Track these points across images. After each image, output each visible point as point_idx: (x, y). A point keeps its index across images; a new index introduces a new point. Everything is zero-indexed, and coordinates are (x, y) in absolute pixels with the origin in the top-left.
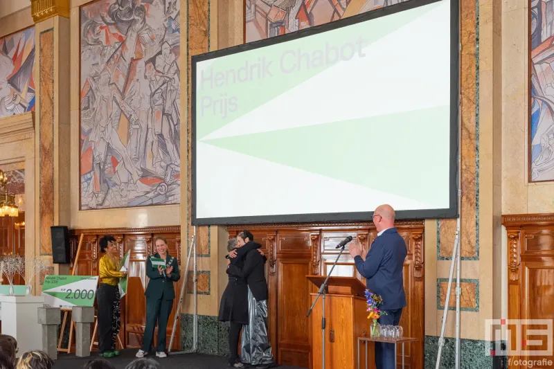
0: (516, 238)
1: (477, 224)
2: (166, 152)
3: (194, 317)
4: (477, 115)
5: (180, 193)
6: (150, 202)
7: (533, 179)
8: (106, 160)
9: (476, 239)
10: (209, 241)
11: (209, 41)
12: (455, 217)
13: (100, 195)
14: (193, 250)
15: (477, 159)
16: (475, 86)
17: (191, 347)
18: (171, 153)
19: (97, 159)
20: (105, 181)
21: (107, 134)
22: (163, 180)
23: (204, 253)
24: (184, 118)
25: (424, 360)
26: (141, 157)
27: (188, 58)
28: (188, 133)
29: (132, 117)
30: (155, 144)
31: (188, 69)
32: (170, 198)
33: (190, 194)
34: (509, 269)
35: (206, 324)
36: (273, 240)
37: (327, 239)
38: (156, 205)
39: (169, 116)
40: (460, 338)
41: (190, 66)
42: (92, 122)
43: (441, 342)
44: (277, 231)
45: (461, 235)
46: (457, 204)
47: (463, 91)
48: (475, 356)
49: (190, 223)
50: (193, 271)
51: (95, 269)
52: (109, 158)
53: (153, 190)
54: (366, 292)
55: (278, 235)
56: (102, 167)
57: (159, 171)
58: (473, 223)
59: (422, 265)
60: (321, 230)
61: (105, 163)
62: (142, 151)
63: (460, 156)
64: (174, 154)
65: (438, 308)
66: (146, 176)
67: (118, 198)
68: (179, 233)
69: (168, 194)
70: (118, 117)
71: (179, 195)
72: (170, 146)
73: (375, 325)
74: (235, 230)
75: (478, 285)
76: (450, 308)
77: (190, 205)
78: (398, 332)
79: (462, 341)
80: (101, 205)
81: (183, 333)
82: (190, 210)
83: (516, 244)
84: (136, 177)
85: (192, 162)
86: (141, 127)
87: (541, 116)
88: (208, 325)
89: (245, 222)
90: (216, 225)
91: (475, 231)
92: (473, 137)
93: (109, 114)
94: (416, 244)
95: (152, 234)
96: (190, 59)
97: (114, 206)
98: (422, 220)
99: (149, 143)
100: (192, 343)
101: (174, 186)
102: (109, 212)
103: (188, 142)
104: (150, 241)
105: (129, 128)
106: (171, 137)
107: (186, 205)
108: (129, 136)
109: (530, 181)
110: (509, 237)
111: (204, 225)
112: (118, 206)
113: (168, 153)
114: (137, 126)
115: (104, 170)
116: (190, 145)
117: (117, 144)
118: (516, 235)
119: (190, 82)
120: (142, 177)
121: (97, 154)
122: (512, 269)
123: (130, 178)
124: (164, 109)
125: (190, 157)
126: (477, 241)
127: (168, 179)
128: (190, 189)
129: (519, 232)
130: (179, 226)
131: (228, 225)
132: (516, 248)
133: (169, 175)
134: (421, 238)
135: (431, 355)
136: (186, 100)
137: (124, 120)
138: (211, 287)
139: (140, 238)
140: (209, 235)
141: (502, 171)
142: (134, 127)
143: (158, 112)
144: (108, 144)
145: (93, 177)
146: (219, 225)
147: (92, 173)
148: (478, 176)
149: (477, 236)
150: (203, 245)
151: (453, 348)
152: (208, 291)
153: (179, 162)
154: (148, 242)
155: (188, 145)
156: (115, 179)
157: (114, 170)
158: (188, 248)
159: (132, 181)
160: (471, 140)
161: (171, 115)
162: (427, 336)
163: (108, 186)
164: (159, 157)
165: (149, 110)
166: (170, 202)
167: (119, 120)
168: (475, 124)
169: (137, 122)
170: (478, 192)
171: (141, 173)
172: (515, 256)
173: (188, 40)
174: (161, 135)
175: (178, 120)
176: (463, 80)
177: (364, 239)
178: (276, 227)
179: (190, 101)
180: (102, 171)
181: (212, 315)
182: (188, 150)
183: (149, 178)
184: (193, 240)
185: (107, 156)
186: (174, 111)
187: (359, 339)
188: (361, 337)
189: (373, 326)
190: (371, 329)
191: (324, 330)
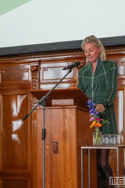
73: (97, 134)
187: (82, 148)
188: (84, 146)
189: (95, 135)
190: (94, 139)
191: (44, 140)
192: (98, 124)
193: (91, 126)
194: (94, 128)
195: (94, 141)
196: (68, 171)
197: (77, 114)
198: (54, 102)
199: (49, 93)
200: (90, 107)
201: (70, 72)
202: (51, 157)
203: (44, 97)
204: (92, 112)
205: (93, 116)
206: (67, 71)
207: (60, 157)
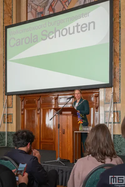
1: (120, 89)
4: (120, 46)
10: (12, 102)
11: (12, 20)
12: (111, 87)
14: (5, 105)
15: (120, 64)
16: (119, 35)
23: (10, 107)
27: (3, 27)
28: (4, 58)
31: (4, 32)
33: (4, 83)
35: (11, 135)
36: (39, 100)
37: (60, 98)
41: (4, 31)
44: (40, 96)
45: (114, 94)
46: (112, 81)
47: (114, 37)
48: (119, 141)
49: (4, 94)
50: (5, 114)
55: (41, 98)
58: (118, 89)
59: (99, 107)
60: (58, 95)
63: (113, 63)
75: (120, 113)
76: (109, 123)
77: (4, 87)
79: (114, 135)
82: (5, 89)
89: (27, 93)
91: (119, 92)
92: (118, 55)
94: (96, 99)
96: (4, 28)
100: (5, 143)
111: (11, 95)
116: (4, 63)
119: (4, 37)
125: (4, 68)
128: (5, 80)
131: (20, 95)
134: (98, 96)
136: (3, 44)
138: (13, 120)
140: (12, 99)
146: (16, 95)
148: (120, 70)
149: (120, 94)
150: (10, 103)
152: (12, 122)
158: (4, 105)
168: (119, 50)
170: (120, 76)
173: (3, 20)
176: (115, 33)
179: (5, 44)
181: (13, 131)
184: (5, 101)
195: (80, 129)
196: (69, 142)
199: (61, 109)
200: (78, 115)
201: (70, 100)
203: (59, 111)
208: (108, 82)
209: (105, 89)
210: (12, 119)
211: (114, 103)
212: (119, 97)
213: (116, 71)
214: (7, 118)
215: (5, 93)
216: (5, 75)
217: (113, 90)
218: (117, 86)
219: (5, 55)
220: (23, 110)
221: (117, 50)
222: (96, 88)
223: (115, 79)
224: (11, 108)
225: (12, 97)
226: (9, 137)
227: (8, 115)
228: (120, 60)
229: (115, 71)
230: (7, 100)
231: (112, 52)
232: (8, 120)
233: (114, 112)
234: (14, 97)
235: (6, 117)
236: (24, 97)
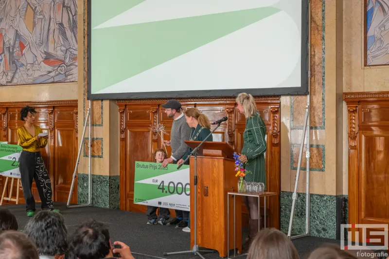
0: (354, 111)
1: (323, 100)
2: (65, 38)
3: (89, 176)
4: (323, 11)
5: (77, 72)
6: (52, 80)
7: (368, 63)
8: (15, 44)
9: (322, 112)
10: (102, 113)
12: (306, 94)
13: (9, 74)
14: (88, 120)
15: (323, 47)
17: (86, 202)
18: (70, 39)
19: (7, 43)
20: (14, 62)
21: (16, 23)
22: (63, 62)
23: (97, 123)
24: (81, 9)
25: (280, 211)
26: (44, 42)
28: (84, 23)
29: (37, 8)
30: (57, 32)
32: (69, 77)
33: (86, 73)
34: (349, 136)
35: (99, 182)
36: (156, 112)
38: (57, 82)
39: (68, 8)
40: (309, 194)
42: (3, 12)
43: (294, 197)
44: (159, 105)
45: (310, 109)
46: (307, 83)
48: (321, 208)
49: (86, 98)
50: (88, 138)
51: (5, 136)
52: (17, 43)
53: (54, 70)
54: (234, 155)
55: (160, 108)
56: (11, 50)
57: (60, 54)
58: (320, 99)
59: (279, 134)
60: (195, 105)
61: (14, 47)
62: (45, 36)
63: (309, 44)
64: (72, 41)
65: (292, 169)
66: (48, 58)
67: (25, 76)
68: (76, 106)
69: (67, 73)
70: (25, 9)
71: (77, 75)
72: (69, 33)
73: (241, 182)
74: (124, 104)
75: (324, 150)
76: (301, 169)
77: (86, 83)
78: (260, 188)
79: (311, 195)
80: (10, 82)
81: (80, 190)
82: (86, 87)
83: (354, 116)
84: (40, 59)
85: (88, 47)
86: (44, 16)
87: (375, 13)
88: (101, 183)
89: (132, 97)
90: (107, 99)
91: (322, 106)
92: (320, 29)
93: (17, 6)
94: (274, 117)
95: (53, 107)
97: (22, 83)
98: (279, 96)
99: (51, 31)
100: (88, 198)
101: (72, 67)
102: (17, 88)
103: (84, 29)
104: (52, 113)
105: (34, 18)
106: (70, 27)
107: (83, 83)
108: (34, 25)
109: (365, 65)
110: (349, 111)
111: (98, 100)
112: (24, 83)
113: (67, 39)
114: (41, 17)
115: (13, 53)
116: (86, 33)
117: (24, 31)
118: (354, 109)
120: (45, 59)
121: (7, 39)
122: (352, 137)
123: (35, 60)
124: (64, 3)
125: (86, 43)
126: (324, 114)
127: (67, 61)
128: (86, 69)
129: (357, 107)
130: (77, 101)
131: (118, 100)
132: (354, 120)
133: (68, 57)
134: (277, 111)
135: (286, 207)
137: (30, 10)
138: (103, 151)
139: (43, 110)
140: (102, 108)
141: (344, 57)
142: (38, 17)
143: (59, 5)
144: (17, 31)
145: (4, 59)
146: (111, 100)
147: (3, 55)
148: (324, 61)
149: (323, 109)
150: (96, 116)
151: (303, 201)
152: (101, 154)
153: (76, 46)
154: (50, 114)
155: (84, 32)
156: (22, 61)
157: (22, 54)
158: (84, 119)
159: (37, 62)
160: (318, 31)
161: (70, 7)
162: (283, 192)
163: (16, 66)
164: (60, 43)
165: (51, 2)
166: (69, 81)
167: (26, 11)
168: (321, 18)
169: (41, 13)
170: (324, 73)
171: (44, 56)
172: (354, 126)
174: (61, 24)
175: (76, 12)
177: (231, 112)
178: (159, 102)
180: (11, 54)
181: (104, 174)
182: (84, 37)
183: (52, 60)
184: (88, 112)
185: (15, 41)
186: (72, 4)
187: (228, 193)
188: (230, 191)
189: (240, 183)
190: (238, 185)
191: (195, 186)
192: (242, 174)
193: (236, 175)
194: (239, 177)
195: (239, 187)
196: (217, 213)
197: (224, 164)
198: (205, 151)
199: (200, 145)
200: (235, 158)
201: (219, 126)
202: (202, 199)
203: (196, 148)
204: (237, 163)
205: (238, 167)
206: (216, 125)
207: (210, 200)
208: (299, 85)
209: (292, 97)
210: (102, 148)
211: (311, 128)
212: (321, 116)
213: (314, 62)
214: (91, 146)
215: (86, 94)
216: (86, 57)
217: (308, 101)
218: (317, 94)
219: (86, 16)
220: (123, 131)
221: (318, 18)
222: (274, 94)
223: (313, 78)
224: (99, 125)
225: (102, 104)
226: (95, 186)
227: (93, 140)
228: (323, 38)
229: (312, 62)
230: (92, 110)
231: (308, 23)
232: (93, 151)
233: (311, 146)
234: (106, 104)
235: (89, 144)
236: (126, 105)
